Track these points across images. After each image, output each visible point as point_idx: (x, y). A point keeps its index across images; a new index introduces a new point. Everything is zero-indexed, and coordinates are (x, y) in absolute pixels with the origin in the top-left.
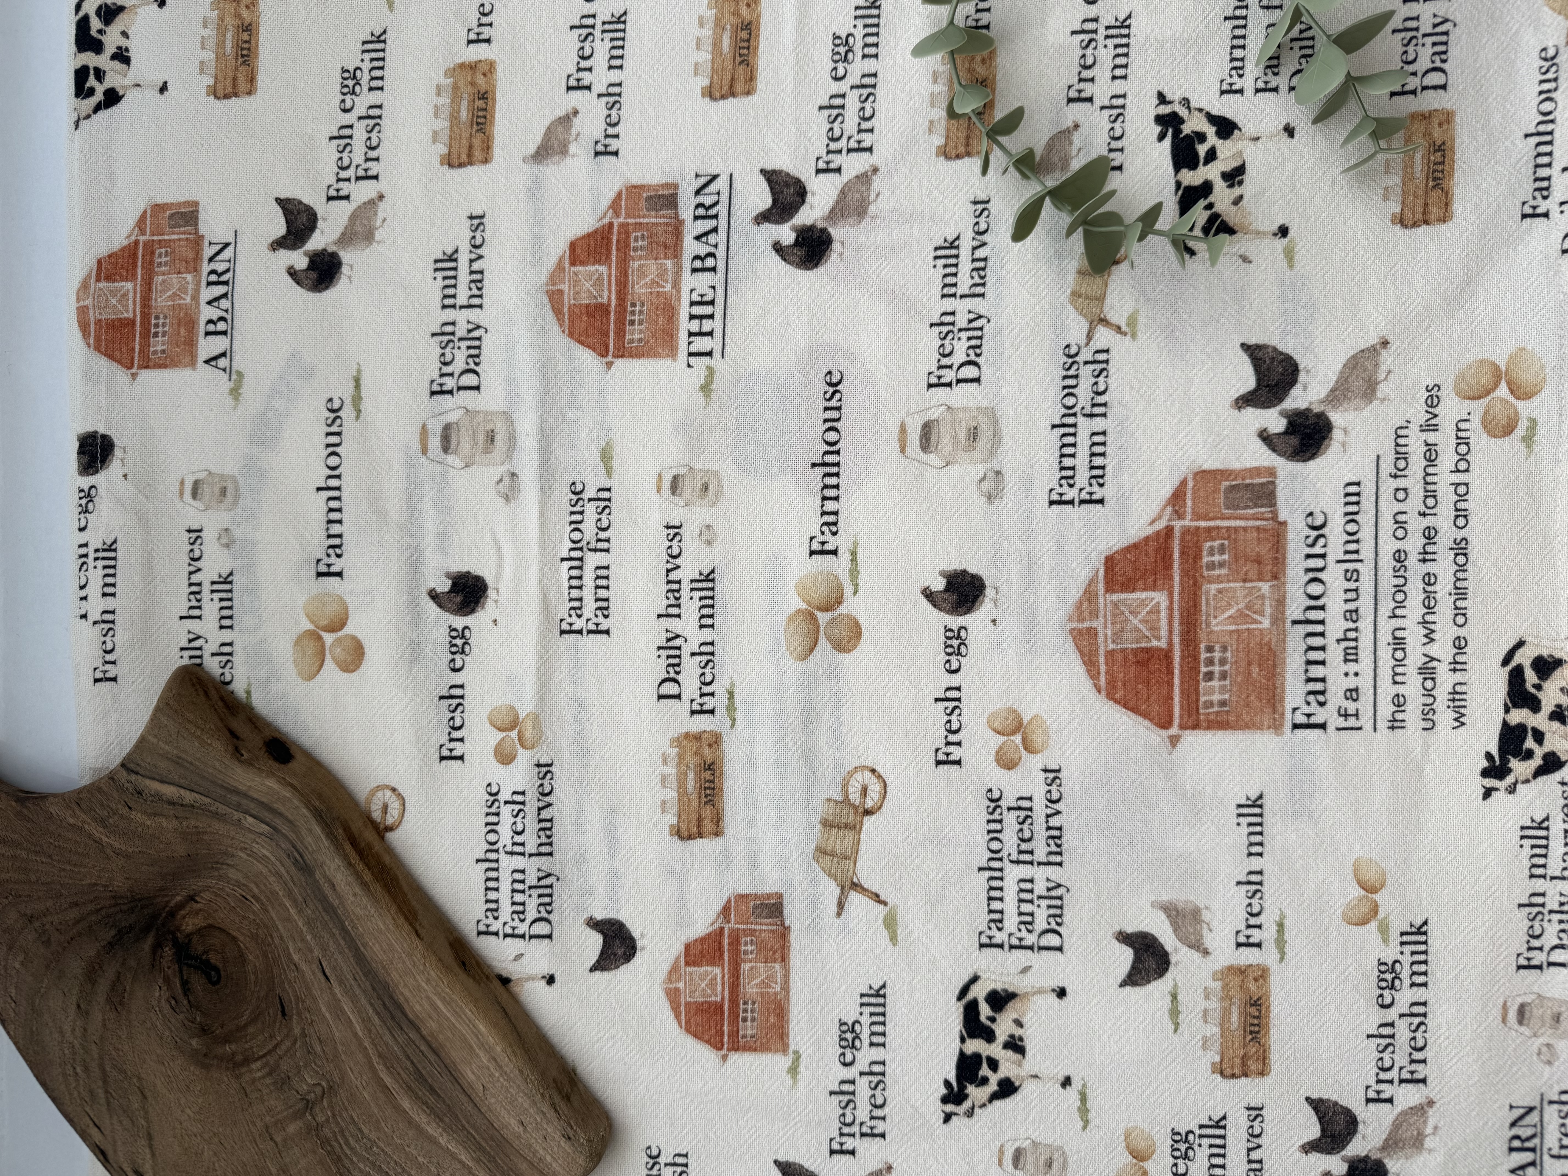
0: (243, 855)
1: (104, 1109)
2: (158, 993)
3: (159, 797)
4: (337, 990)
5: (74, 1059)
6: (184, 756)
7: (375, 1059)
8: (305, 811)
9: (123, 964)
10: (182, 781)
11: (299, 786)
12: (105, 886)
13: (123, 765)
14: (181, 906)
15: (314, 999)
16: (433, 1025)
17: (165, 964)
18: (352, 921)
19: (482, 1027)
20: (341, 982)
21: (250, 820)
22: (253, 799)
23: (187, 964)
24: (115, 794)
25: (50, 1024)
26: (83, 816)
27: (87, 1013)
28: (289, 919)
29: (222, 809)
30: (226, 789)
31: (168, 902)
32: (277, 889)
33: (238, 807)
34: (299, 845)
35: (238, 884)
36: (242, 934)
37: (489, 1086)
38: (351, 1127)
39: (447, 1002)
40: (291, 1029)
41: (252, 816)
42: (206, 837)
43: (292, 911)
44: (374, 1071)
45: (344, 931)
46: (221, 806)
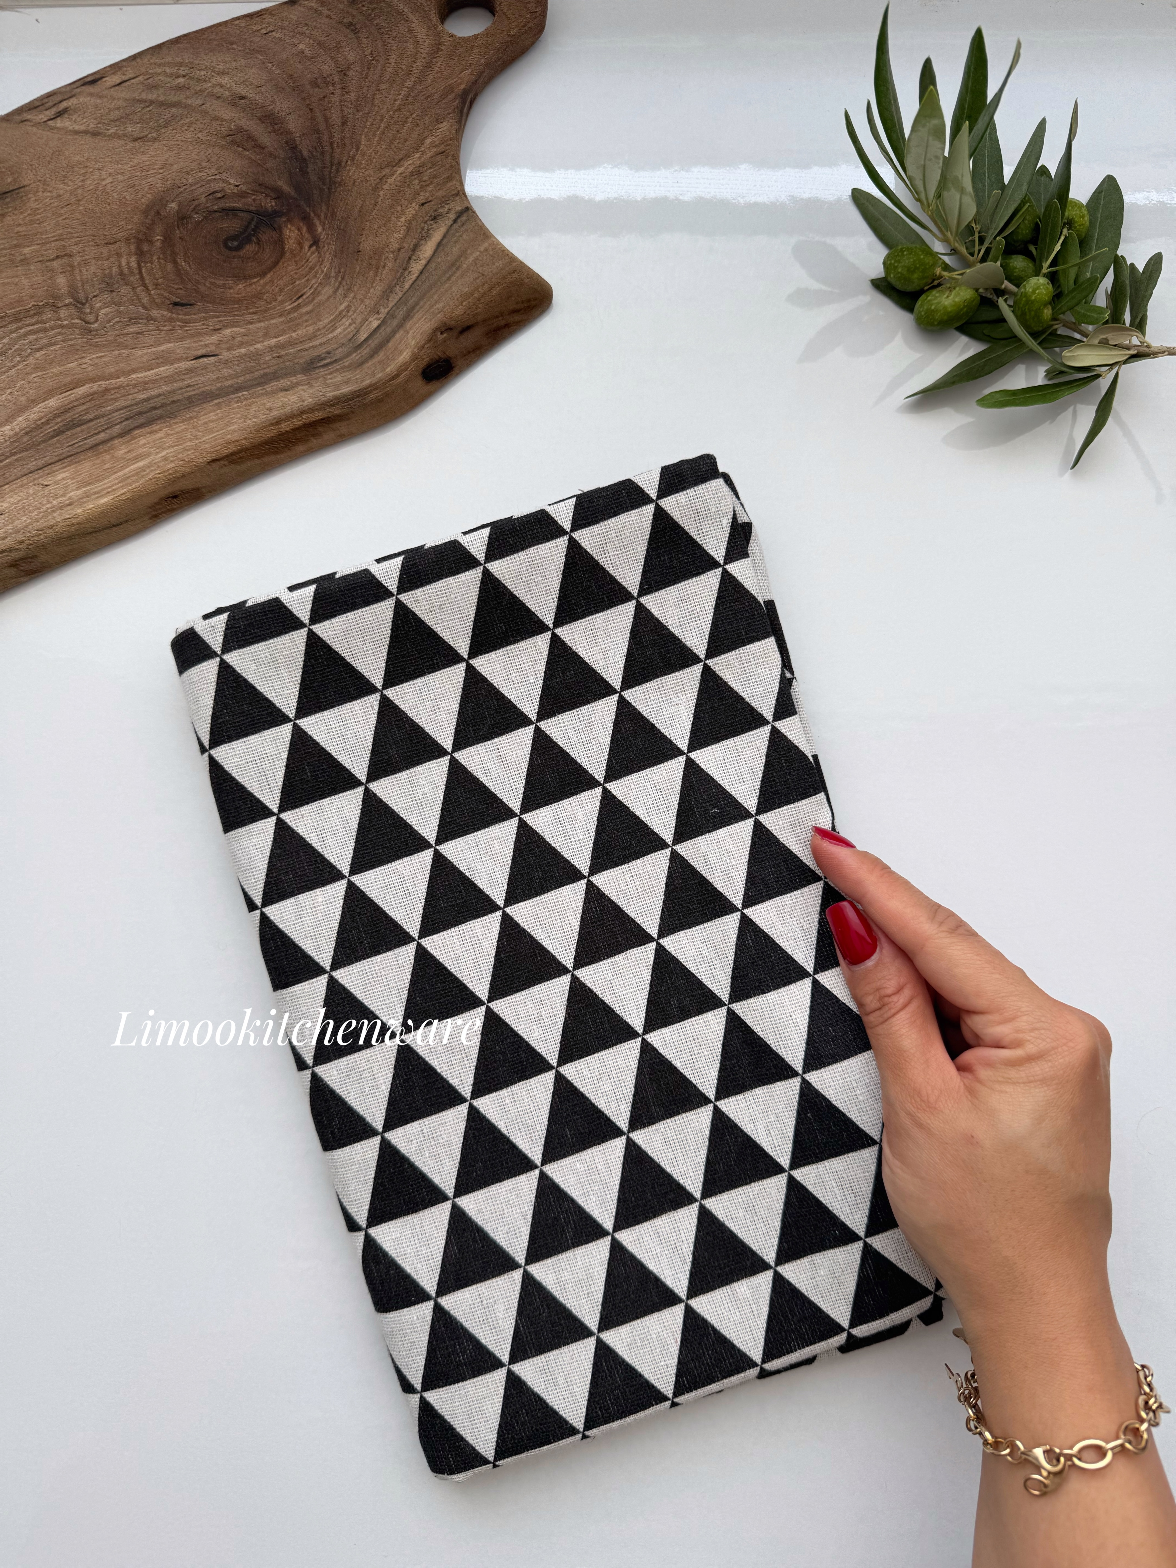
0: (342, 307)
1: (136, 96)
2: (232, 182)
3: (425, 237)
4: (184, 365)
5: (192, 78)
6: (459, 273)
7: (104, 384)
8: (368, 382)
9: (271, 155)
10: (433, 265)
11: (395, 382)
12: (353, 158)
13: (468, 209)
14: (311, 228)
15: (181, 339)
16: (122, 452)
17: (260, 197)
18: (246, 399)
19: (105, 500)
20: (189, 371)
21: (375, 324)
22: (394, 332)
23: (252, 219)
24: (440, 193)
25: (234, 64)
26: (429, 154)
27: (234, 105)
28: (266, 336)
29: (394, 298)
30: (413, 308)
31: (319, 217)
32: (299, 332)
33: (391, 315)
34: (337, 366)
35: (316, 293)
36: (266, 284)
37: (47, 490)
38: (45, 341)
39: (139, 472)
40: (159, 307)
41: (379, 327)
42: (371, 273)
43: (273, 341)
44: (93, 380)
45: (238, 389)
46: (397, 297)
